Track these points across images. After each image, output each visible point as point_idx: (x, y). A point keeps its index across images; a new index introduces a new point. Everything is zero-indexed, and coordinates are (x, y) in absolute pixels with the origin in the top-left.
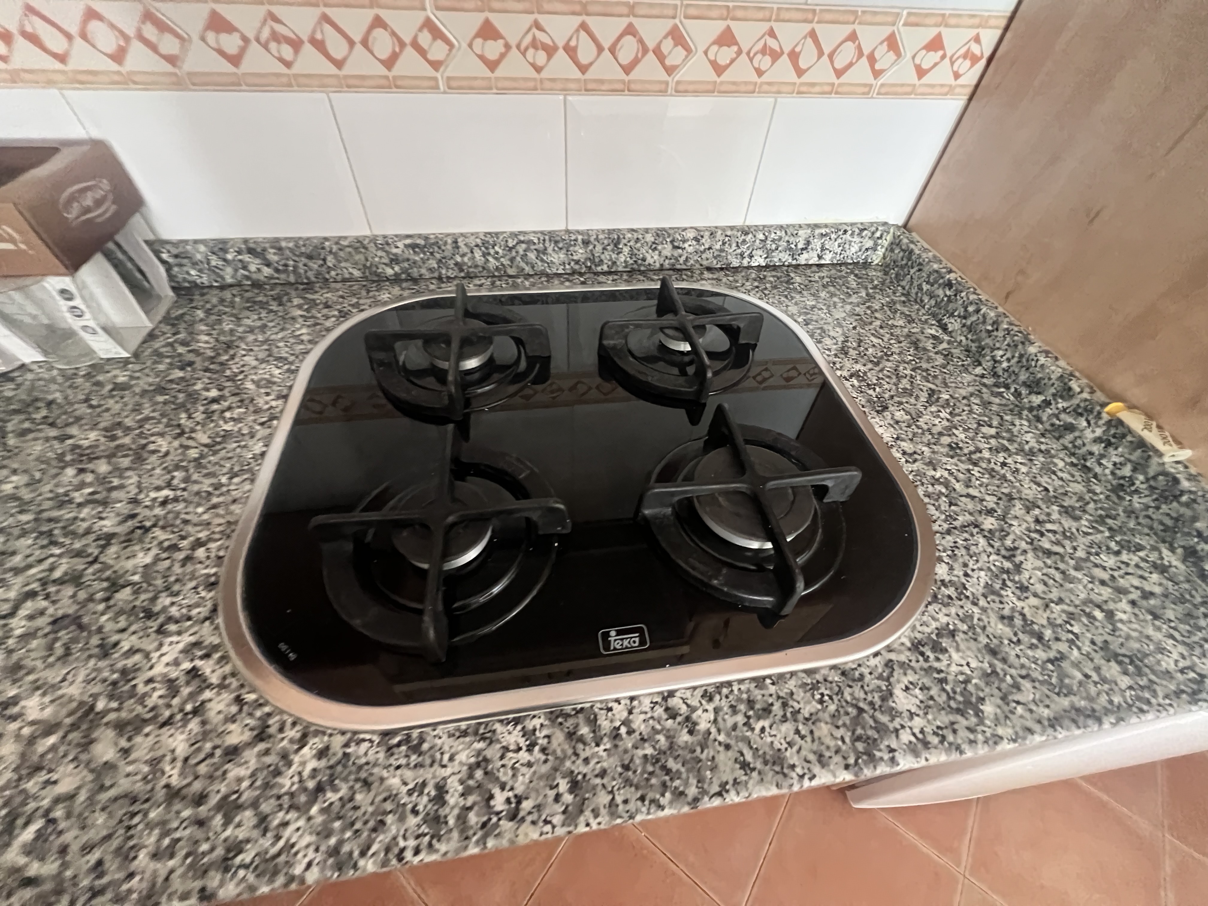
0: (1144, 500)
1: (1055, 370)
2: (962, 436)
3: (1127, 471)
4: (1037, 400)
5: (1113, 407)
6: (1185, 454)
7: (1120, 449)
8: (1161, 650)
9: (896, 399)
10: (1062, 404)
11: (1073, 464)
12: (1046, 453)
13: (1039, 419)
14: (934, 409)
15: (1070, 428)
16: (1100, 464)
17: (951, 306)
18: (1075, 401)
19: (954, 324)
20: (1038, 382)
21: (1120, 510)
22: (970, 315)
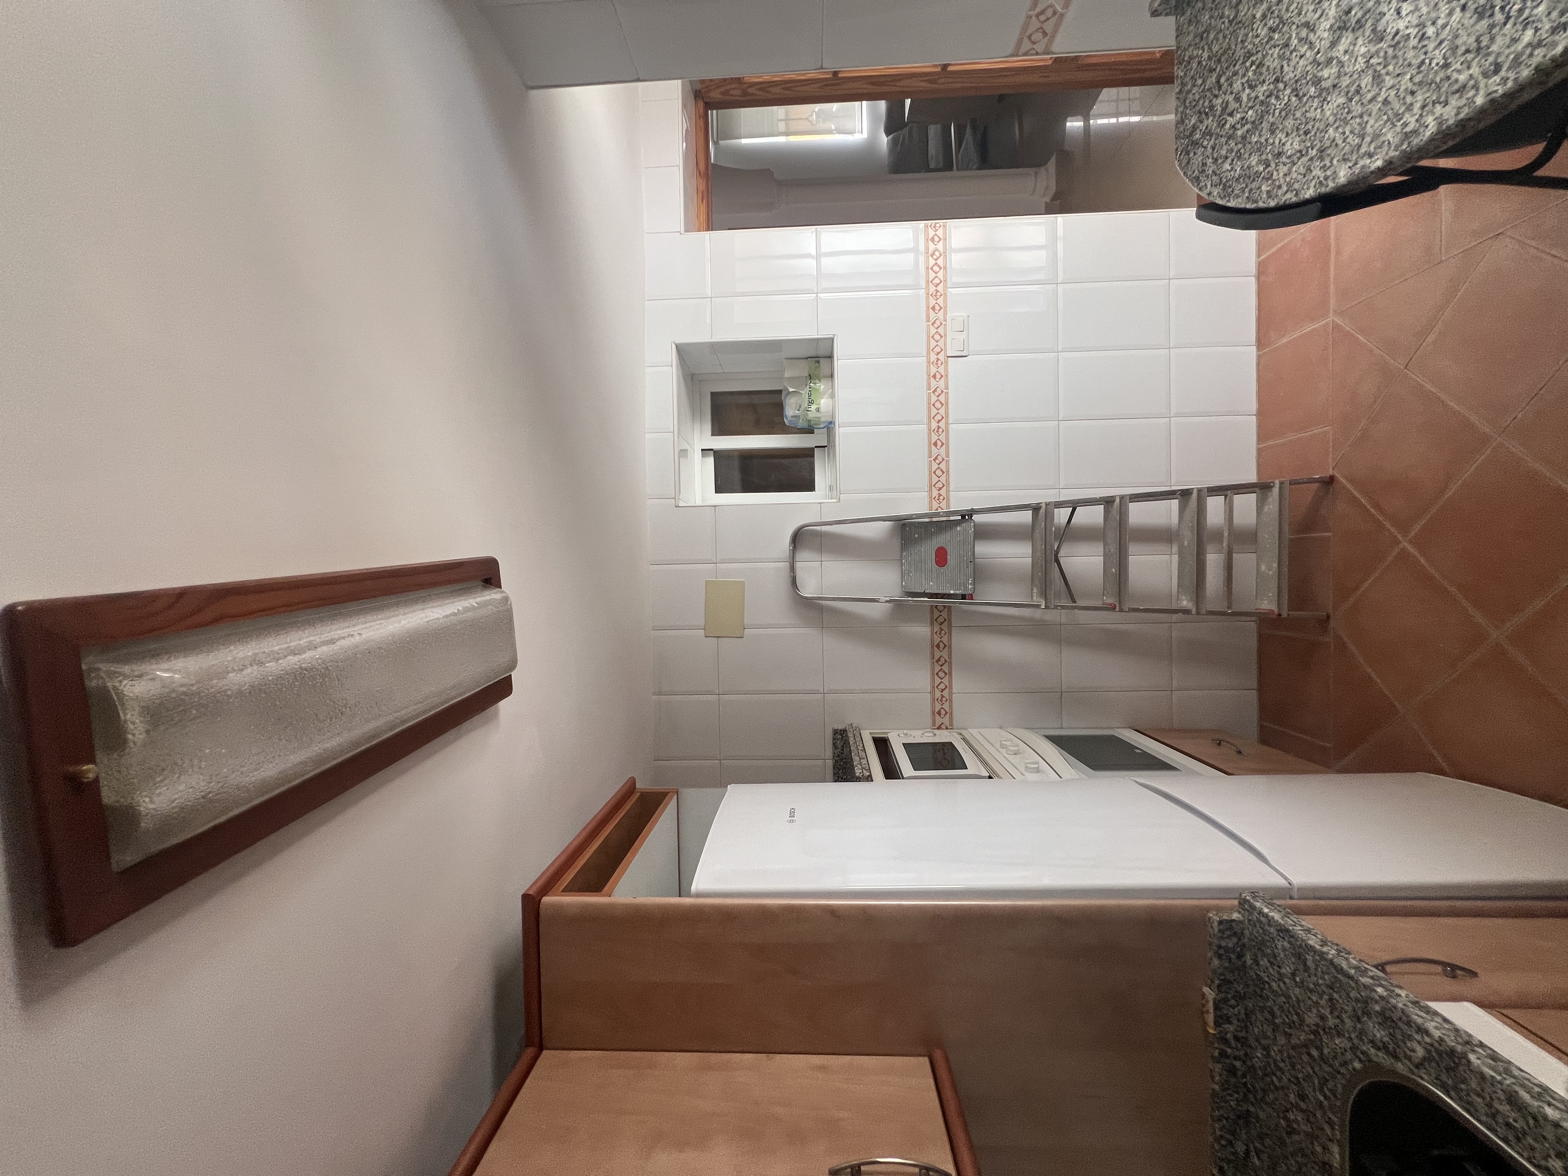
0: (1237, 986)
1: (1218, 1067)
2: (1292, 1096)
3: (1233, 1002)
4: (1238, 1064)
5: (1211, 1031)
6: (1206, 990)
7: (1226, 1012)
8: (1284, 950)
9: (1313, 1159)
10: (1229, 1051)
11: (1251, 1024)
12: (1257, 1040)
13: (1246, 1054)
14: (1295, 1126)
15: (1236, 1038)
16: (1239, 1013)
17: (1232, 1157)
18: (1223, 1047)
19: (1240, 1148)
20: (1229, 1071)
21: (1250, 990)
22: (1227, 1140)
